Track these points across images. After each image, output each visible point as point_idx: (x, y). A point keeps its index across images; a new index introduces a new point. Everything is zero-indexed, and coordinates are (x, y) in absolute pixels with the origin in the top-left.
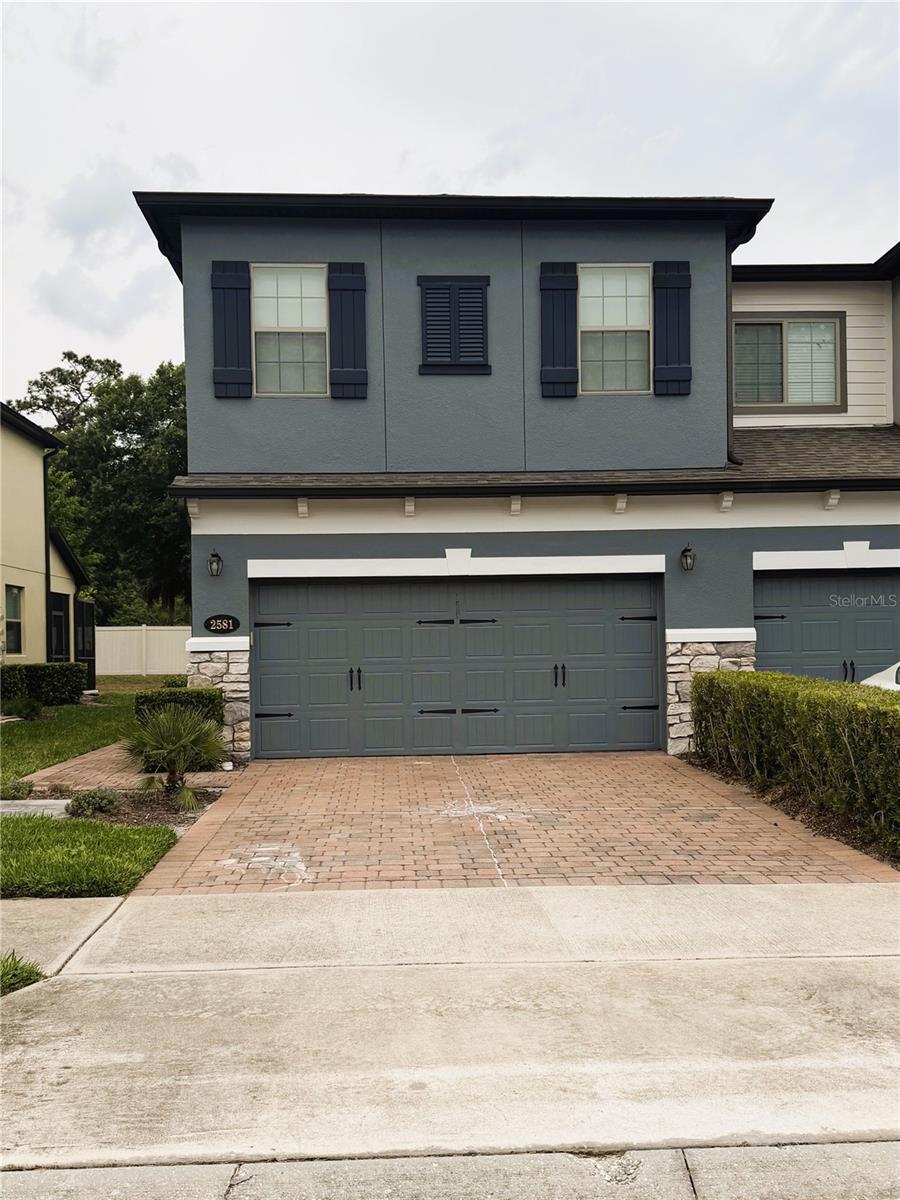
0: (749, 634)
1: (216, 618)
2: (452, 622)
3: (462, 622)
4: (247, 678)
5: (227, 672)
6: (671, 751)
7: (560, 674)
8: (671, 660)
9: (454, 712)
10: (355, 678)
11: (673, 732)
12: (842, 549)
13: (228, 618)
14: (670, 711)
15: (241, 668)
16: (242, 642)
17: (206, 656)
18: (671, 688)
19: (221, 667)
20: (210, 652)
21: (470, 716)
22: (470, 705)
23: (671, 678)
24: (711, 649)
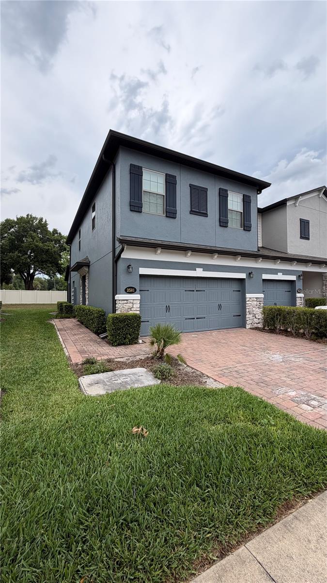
0: (262, 296)
1: (129, 288)
2: (194, 291)
3: (196, 291)
4: (139, 309)
5: (133, 307)
6: (247, 328)
7: (220, 306)
8: (247, 303)
9: (194, 319)
10: (168, 309)
11: (248, 322)
12: (277, 274)
13: (133, 288)
14: (247, 316)
15: (137, 306)
16: (137, 296)
17: (126, 302)
18: (247, 310)
19: (131, 305)
20: (127, 300)
21: (198, 320)
22: (198, 316)
23: (247, 307)
24: (255, 299)
